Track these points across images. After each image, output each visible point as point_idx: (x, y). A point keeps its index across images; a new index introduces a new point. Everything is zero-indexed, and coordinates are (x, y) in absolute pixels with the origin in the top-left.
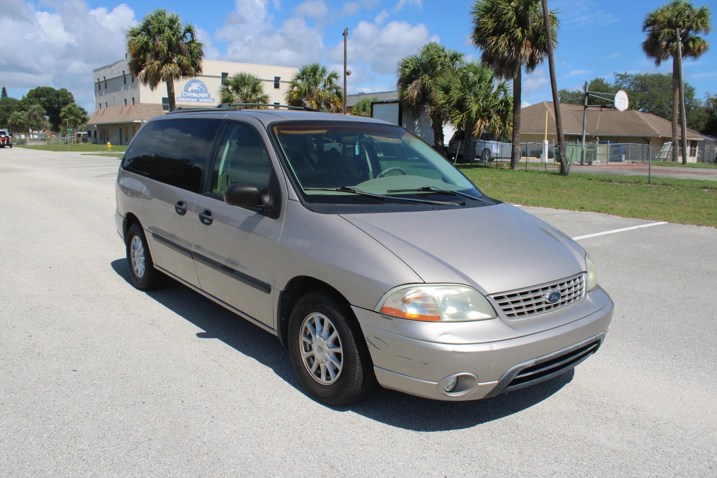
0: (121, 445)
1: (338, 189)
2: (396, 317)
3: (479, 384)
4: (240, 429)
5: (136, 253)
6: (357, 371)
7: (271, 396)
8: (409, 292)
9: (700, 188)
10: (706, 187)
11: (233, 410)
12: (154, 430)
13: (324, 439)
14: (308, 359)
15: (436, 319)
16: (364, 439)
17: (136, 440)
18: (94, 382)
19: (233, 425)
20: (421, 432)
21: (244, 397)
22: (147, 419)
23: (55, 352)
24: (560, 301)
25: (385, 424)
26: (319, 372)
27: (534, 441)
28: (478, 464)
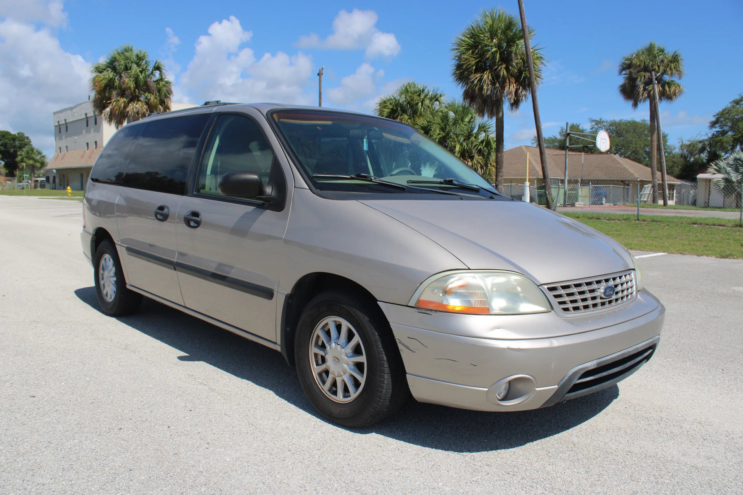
0: (94, 477)
1: (352, 176)
2: (436, 311)
3: (537, 389)
4: (243, 456)
5: (106, 274)
6: (386, 382)
7: (276, 420)
8: (452, 280)
9: (689, 224)
10: (695, 222)
11: (232, 435)
12: (135, 459)
13: (349, 465)
14: (320, 375)
15: (485, 311)
16: (397, 463)
17: (112, 471)
18: (57, 408)
19: (234, 451)
20: (464, 453)
21: (243, 421)
22: (125, 447)
23: (8, 377)
24: (614, 297)
25: (419, 446)
26: (334, 389)
27: (599, 459)
28: (541, 486)
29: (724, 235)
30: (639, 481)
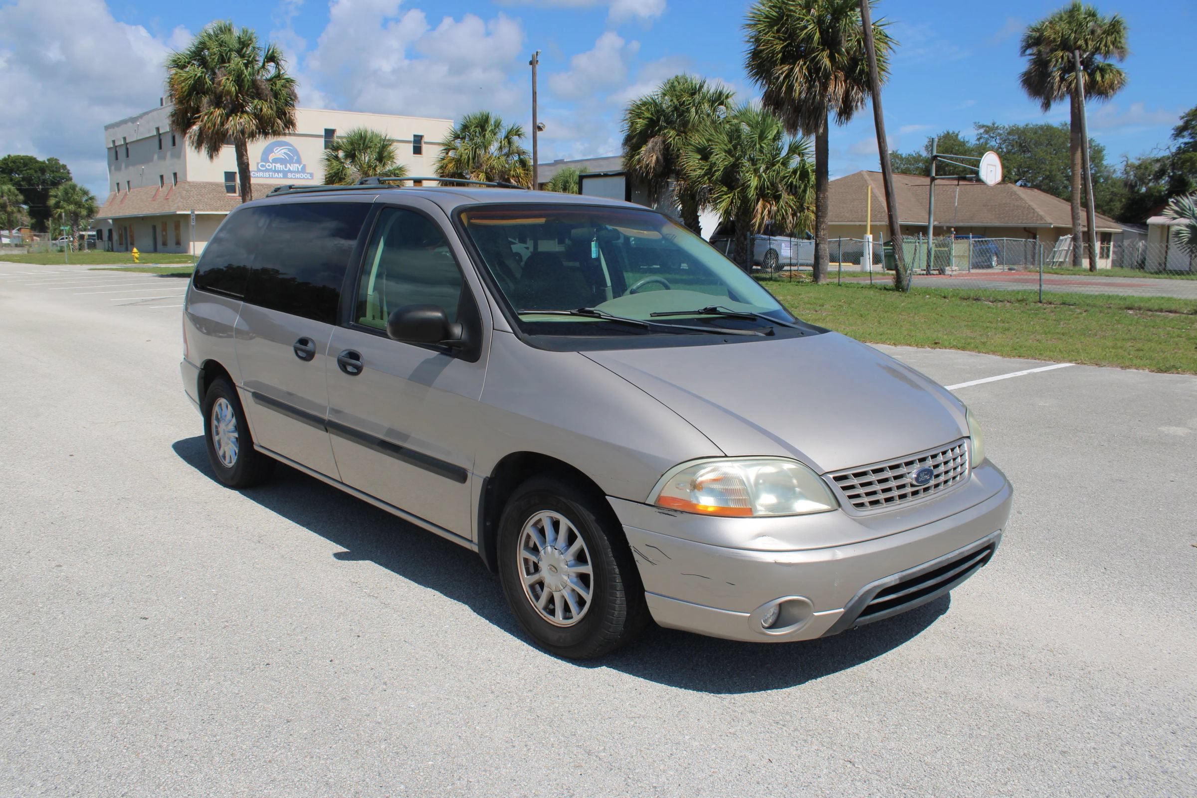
0: (243, 731)
1: (573, 311)
2: (682, 512)
3: (816, 614)
4: (431, 701)
5: (222, 427)
6: (618, 602)
7: (474, 648)
8: (702, 472)
11: (416, 671)
12: (292, 706)
13: (569, 712)
14: (532, 587)
15: (746, 512)
16: (633, 709)
17: (265, 723)
18: (179, 635)
19: (420, 694)
20: (723, 695)
21: (430, 651)
22: (277, 690)
23: (105, 590)
24: (933, 482)
25: (663, 685)
26: (551, 606)
27: (901, 703)
28: (818, 740)
29: (1173, 328)
30: (948, 733)
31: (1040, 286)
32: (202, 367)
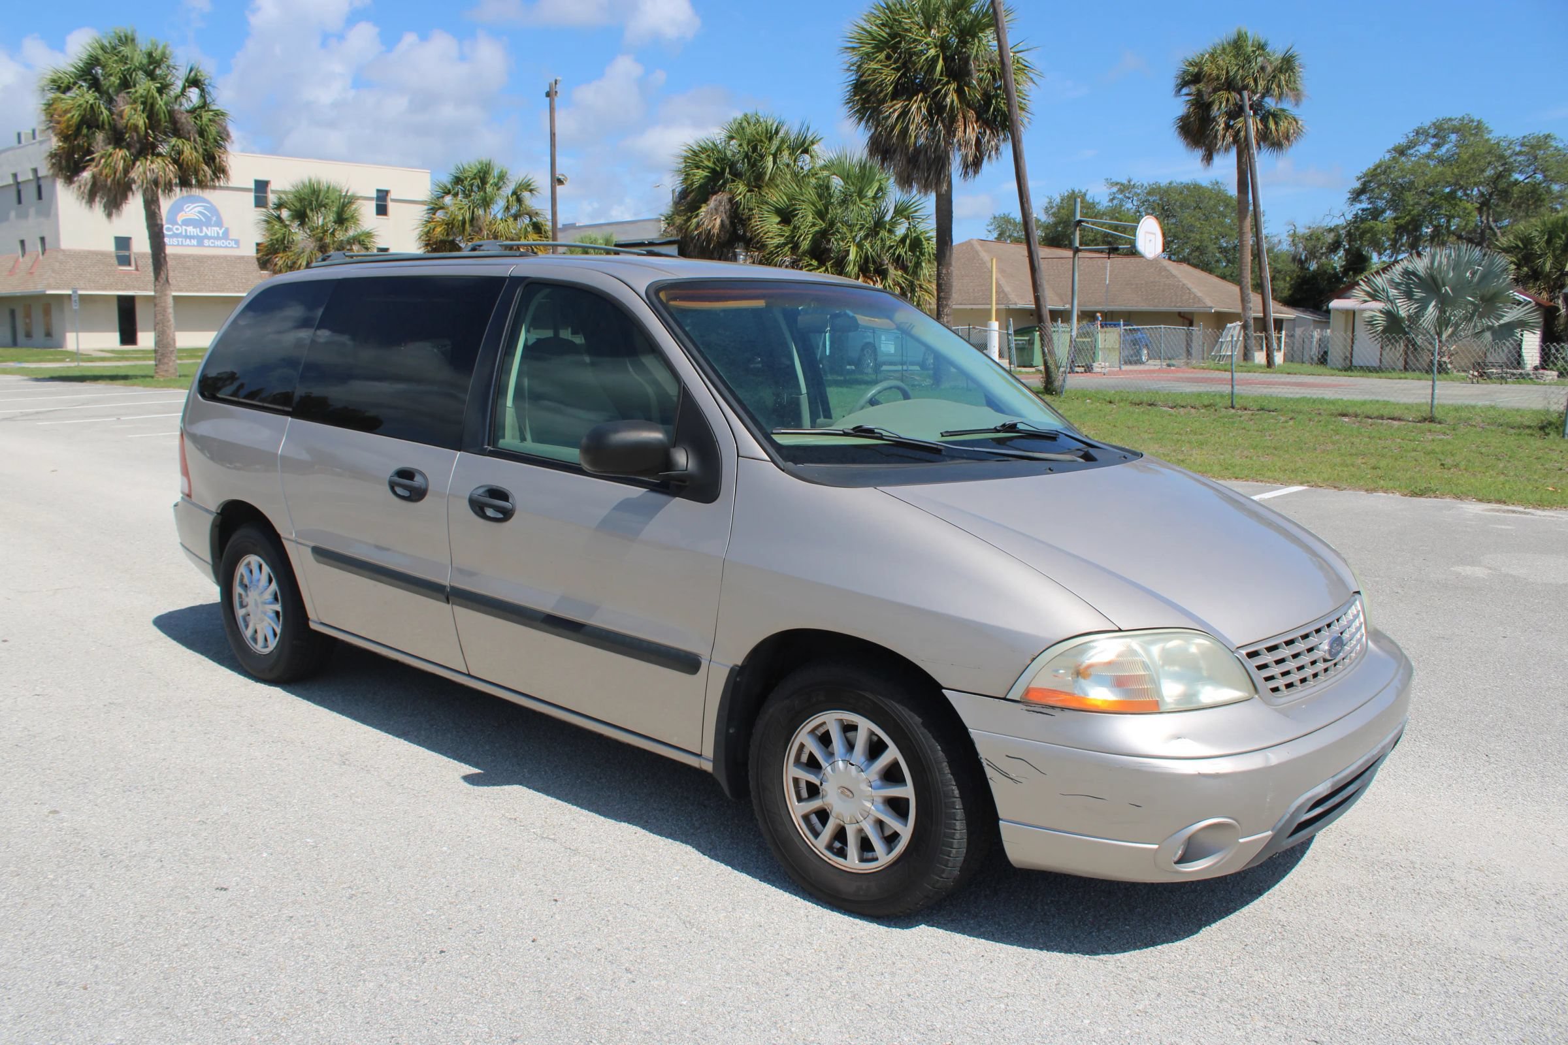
1: (847, 430)
2: (1062, 709)
3: (1241, 841)
4: (707, 993)
6: (958, 836)
7: (730, 909)
8: (1091, 652)
9: (1332, 415)
10: (1344, 412)
11: (664, 949)
14: (808, 819)
15: (1150, 706)
16: (993, 985)
18: (287, 912)
19: (686, 984)
23: (142, 846)
24: (1340, 655)
25: (1015, 947)
26: (840, 845)
27: (1336, 953)
28: (1258, 1013)
29: (1403, 440)
30: (1417, 992)
31: (1232, 387)
32: (219, 511)
